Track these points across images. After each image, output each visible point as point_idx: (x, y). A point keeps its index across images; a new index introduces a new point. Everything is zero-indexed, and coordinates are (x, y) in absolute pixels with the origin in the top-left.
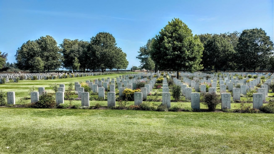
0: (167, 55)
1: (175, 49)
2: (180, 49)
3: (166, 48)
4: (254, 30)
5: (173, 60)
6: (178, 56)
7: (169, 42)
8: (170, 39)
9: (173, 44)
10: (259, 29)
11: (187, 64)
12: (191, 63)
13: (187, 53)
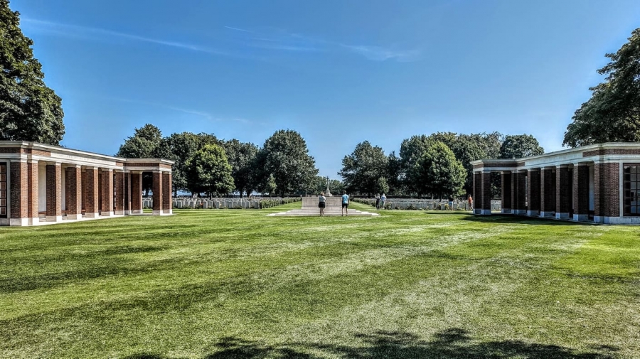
0: (434, 180)
1: (442, 174)
2: (447, 175)
3: (433, 173)
4: (521, 137)
5: (440, 185)
6: (445, 182)
7: (437, 168)
8: (438, 165)
9: (441, 170)
10: (529, 136)
11: (453, 189)
12: (457, 188)
13: (454, 178)
